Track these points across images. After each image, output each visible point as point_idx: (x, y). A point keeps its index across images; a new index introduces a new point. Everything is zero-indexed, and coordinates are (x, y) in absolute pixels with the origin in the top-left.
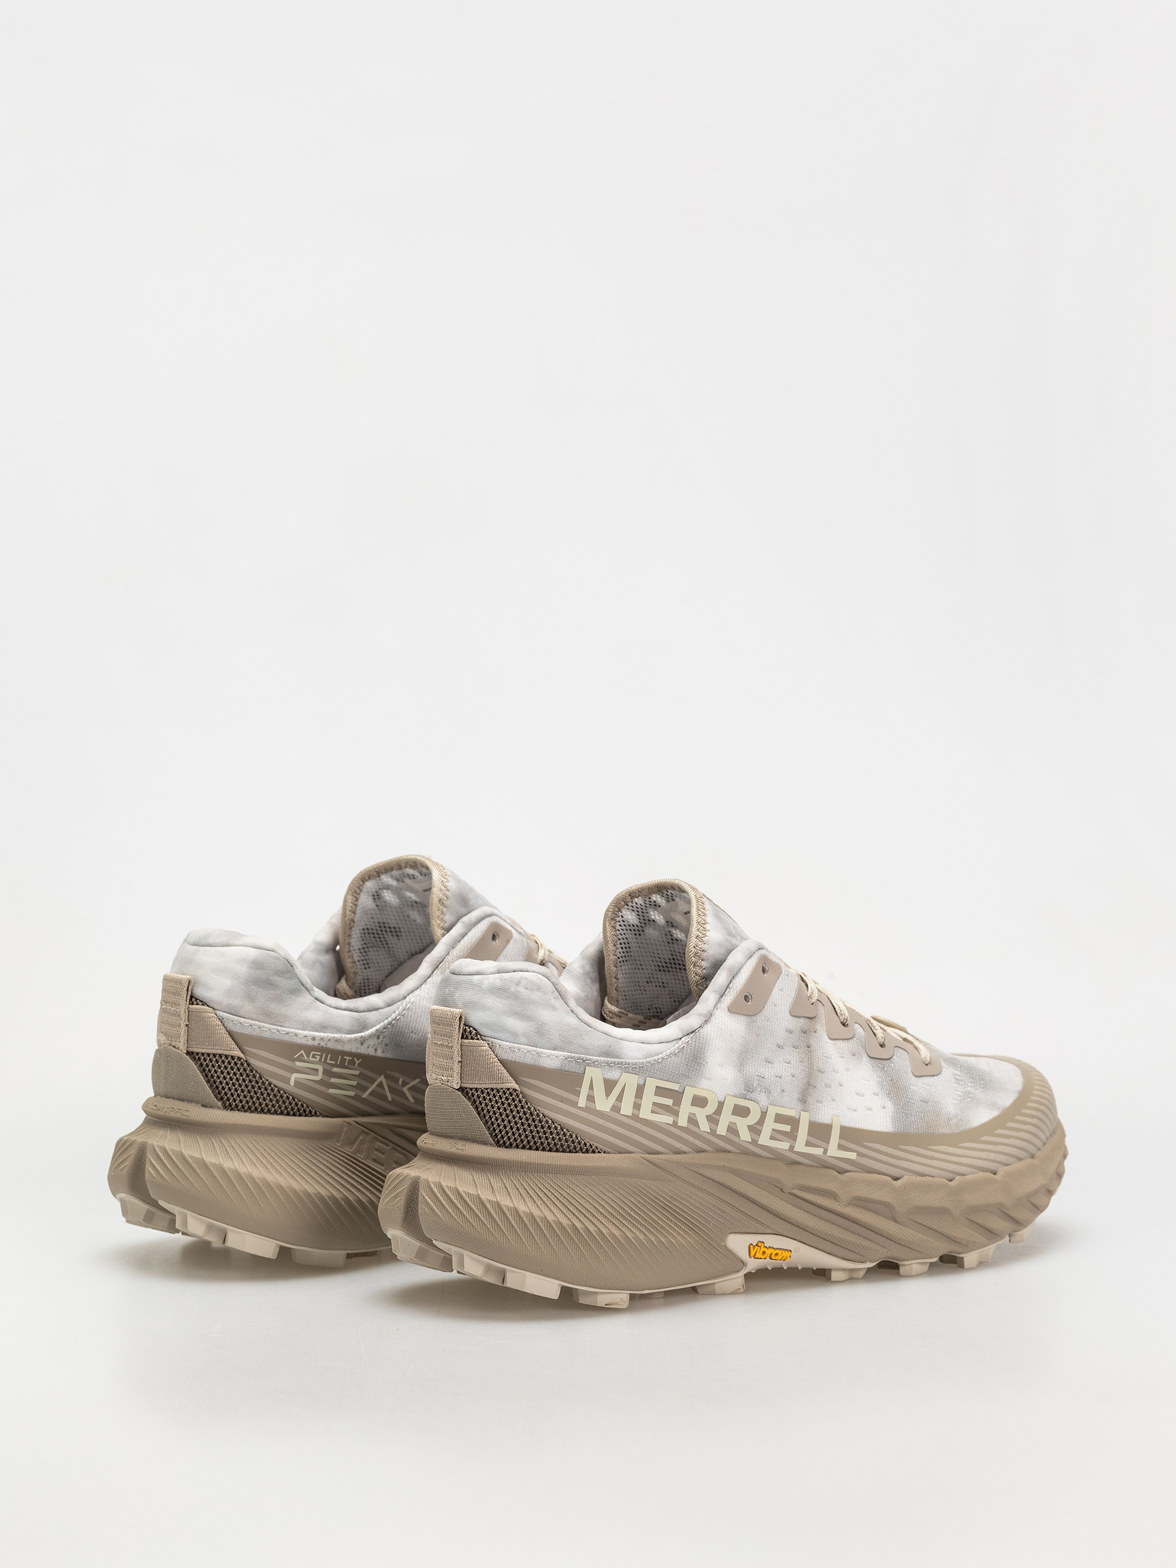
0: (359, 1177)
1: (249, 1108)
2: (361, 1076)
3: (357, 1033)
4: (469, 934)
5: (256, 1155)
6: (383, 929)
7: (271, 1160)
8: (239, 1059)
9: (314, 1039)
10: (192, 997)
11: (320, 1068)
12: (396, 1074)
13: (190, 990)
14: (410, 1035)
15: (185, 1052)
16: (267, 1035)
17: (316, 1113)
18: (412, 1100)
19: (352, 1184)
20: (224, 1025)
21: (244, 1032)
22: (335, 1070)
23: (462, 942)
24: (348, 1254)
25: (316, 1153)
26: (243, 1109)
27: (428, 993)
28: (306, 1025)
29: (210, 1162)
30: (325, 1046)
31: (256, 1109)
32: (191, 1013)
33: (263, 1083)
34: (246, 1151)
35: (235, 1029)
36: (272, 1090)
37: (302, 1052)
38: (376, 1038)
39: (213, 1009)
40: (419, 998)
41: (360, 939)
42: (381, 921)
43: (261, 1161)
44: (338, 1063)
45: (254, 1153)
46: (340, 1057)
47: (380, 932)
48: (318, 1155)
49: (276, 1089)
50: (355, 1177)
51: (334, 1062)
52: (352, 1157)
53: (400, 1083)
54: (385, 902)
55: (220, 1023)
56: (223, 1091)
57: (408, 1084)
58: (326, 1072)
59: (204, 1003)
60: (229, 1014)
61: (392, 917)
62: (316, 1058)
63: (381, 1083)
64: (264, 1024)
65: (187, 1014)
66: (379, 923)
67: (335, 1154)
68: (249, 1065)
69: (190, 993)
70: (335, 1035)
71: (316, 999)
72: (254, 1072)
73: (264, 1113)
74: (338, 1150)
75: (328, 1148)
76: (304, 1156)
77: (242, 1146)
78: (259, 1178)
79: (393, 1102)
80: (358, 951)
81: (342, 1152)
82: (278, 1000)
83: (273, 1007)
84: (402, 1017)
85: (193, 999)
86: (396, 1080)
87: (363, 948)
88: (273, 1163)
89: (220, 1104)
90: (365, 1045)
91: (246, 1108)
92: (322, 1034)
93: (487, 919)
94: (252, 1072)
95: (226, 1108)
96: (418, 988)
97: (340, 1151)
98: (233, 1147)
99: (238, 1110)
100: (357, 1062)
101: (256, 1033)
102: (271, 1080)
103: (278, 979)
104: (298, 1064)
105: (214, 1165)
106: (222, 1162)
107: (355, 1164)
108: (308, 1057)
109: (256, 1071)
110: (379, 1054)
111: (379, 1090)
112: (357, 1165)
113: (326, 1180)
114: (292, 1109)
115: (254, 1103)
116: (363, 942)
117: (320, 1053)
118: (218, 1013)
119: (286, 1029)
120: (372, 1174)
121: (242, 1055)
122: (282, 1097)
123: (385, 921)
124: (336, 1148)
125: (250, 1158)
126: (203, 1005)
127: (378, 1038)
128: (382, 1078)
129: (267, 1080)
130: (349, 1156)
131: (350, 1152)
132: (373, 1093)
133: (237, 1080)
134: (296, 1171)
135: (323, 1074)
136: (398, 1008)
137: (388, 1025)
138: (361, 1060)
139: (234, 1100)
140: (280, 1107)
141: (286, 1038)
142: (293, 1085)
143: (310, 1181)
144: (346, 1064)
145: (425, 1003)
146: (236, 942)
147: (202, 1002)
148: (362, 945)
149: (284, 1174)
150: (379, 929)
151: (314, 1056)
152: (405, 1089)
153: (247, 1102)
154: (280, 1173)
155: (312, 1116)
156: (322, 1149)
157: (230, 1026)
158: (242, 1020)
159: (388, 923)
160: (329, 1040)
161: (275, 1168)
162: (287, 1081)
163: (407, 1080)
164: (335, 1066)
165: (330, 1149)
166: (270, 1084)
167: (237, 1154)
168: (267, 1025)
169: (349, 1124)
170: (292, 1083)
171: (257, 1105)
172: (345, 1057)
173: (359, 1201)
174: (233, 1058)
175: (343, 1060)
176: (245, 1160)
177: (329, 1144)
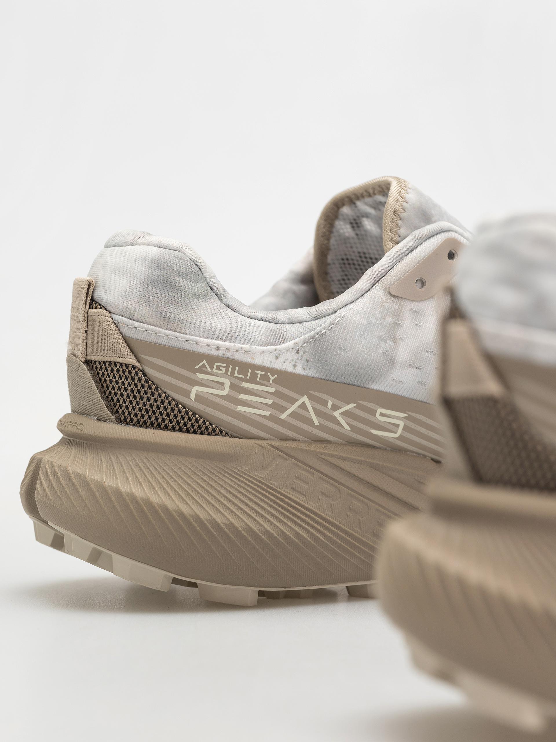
0: (271, 506)
1: (145, 422)
2: (277, 394)
3: (271, 345)
4: (419, 248)
5: (144, 474)
6: (364, 260)
7: (161, 481)
8: (134, 367)
9: (218, 348)
10: (92, 300)
11: (227, 383)
12: (324, 396)
13: (90, 293)
14: (337, 352)
15: (83, 360)
16: (164, 341)
17: (221, 432)
18: (347, 427)
19: (259, 513)
20: (119, 330)
21: (138, 338)
22: (245, 385)
23: (410, 256)
24: (259, 591)
25: (217, 476)
26: (138, 424)
27: (363, 309)
28: (210, 333)
29: (92, 479)
30: (231, 357)
31: (152, 424)
32: (89, 317)
33: (160, 395)
34: (135, 470)
35: (130, 333)
36: (170, 403)
37: (204, 362)
38: (294, 352)
39: (110, 312)
40: (351, 312)
41: (340, 270)
42: (360, 250)
43: (149, 481)
44: (248, 377)
45: (143, 472)
46: (250, 371)
47: (360, 263)
48: (219, 478)
49: (174, 403)
50: (266, 506)
51: (243, 377)
52: (263, 483)
53: (330, 405)
54: (366, 231)
55: (115, 327)
56: (118, 404)
57: (340, 408)
58: (233, 387)
59: (102, 307)
60: (125, 317)
61: (373, 247)
62: (221, 370)
63: (304, 404)
64: (161, 329)
65: (86, 319)
66: (359, 253)
67: (241, 479)
68: (144, 374)
69: (90, 296)
70: (244, 346)
71: (227, 306)
72: (150, 382)
73: (161, 429)
74: (245, 474)
75: (232, 471)
76: (202, 478)
77: (131, 463)
78: (142, 499)
79: (321, 427)
80: (337, 282)
81: (251, 477)
82: (180, 304)
83: (173, 311)
84: (328, 332)
85: (93, 303)
86: (324, 403)
87: (344, 280)
88: (163, 483)
89: (113, 417)
90: (281, 359)
91: (141, 423)
92: (228, 344)
93: (442, 234)
94: (147, 382)
95: (121, 422)
96: (353, 302)
97: (248, 476)
98: (121, 464)
99: (134, 425)
100: (272, 378)
101: (152, 339)
102: (169, 392)
103: (181, 281)
104: (200, 376)
105: (95, 482)
106: (104, 479)
107: (267, 491)
108: (212, 368)
109: (153, 382)
110: (299, 370)
111: (302, 412)
112: (270, 493)
113: (225, 505)
114: (192, 426)
115: (150, 418)
116: (343, 273)
117: (225, 365)
118: (114, 316)
119: (185, 335)
120: (289, 505)
121: (136, 364)
122: (180, 411)
123: (365, 251)
124: (242, 472)
125: (136, 476)
126: (101, 308)
127: (298, 352)
128: (305, 399)
129: (165, 393)
130: (260, 482)
131: (261, 477)
132: (293, 415)
133: (132, 391)
134: (189, 494)
135: (230, 388)
136: (325, 322)
137: (311, 339)
138: (276, 376)
139: (129, 414)
140: (178, 423)
141: (185, 346)
142: (193, 399)
143: (204, 506)
144: (258, 380)
145: (358, 318)
146: (140, 241)
147: (100, 305)
148: (342, 276)
149: (174, 497)
150: (359, 259)
151: (218, 368)
152: (337, 414)
153: (143, 416)
154: (169, 494)
155: (216, 435)
156: (226, 472)
157: (125, 331)
158: (137, 324)
159: (369, 254)
160: (237, 351)
161: (164, 489)
162: (187, 394)
163: (338, 403)
164: (245, 380)
165: (235, 473)
166: (167, 397)
167: (124, 471)
168: (164, 331)
169: (262, 446)
170: (193, 396)
171: (153, 419)
172: (256, 372)
173: (267, 533)
174: (127, 366)
175: (254, 376)
176: (130, 479)
177: (234, 467)
